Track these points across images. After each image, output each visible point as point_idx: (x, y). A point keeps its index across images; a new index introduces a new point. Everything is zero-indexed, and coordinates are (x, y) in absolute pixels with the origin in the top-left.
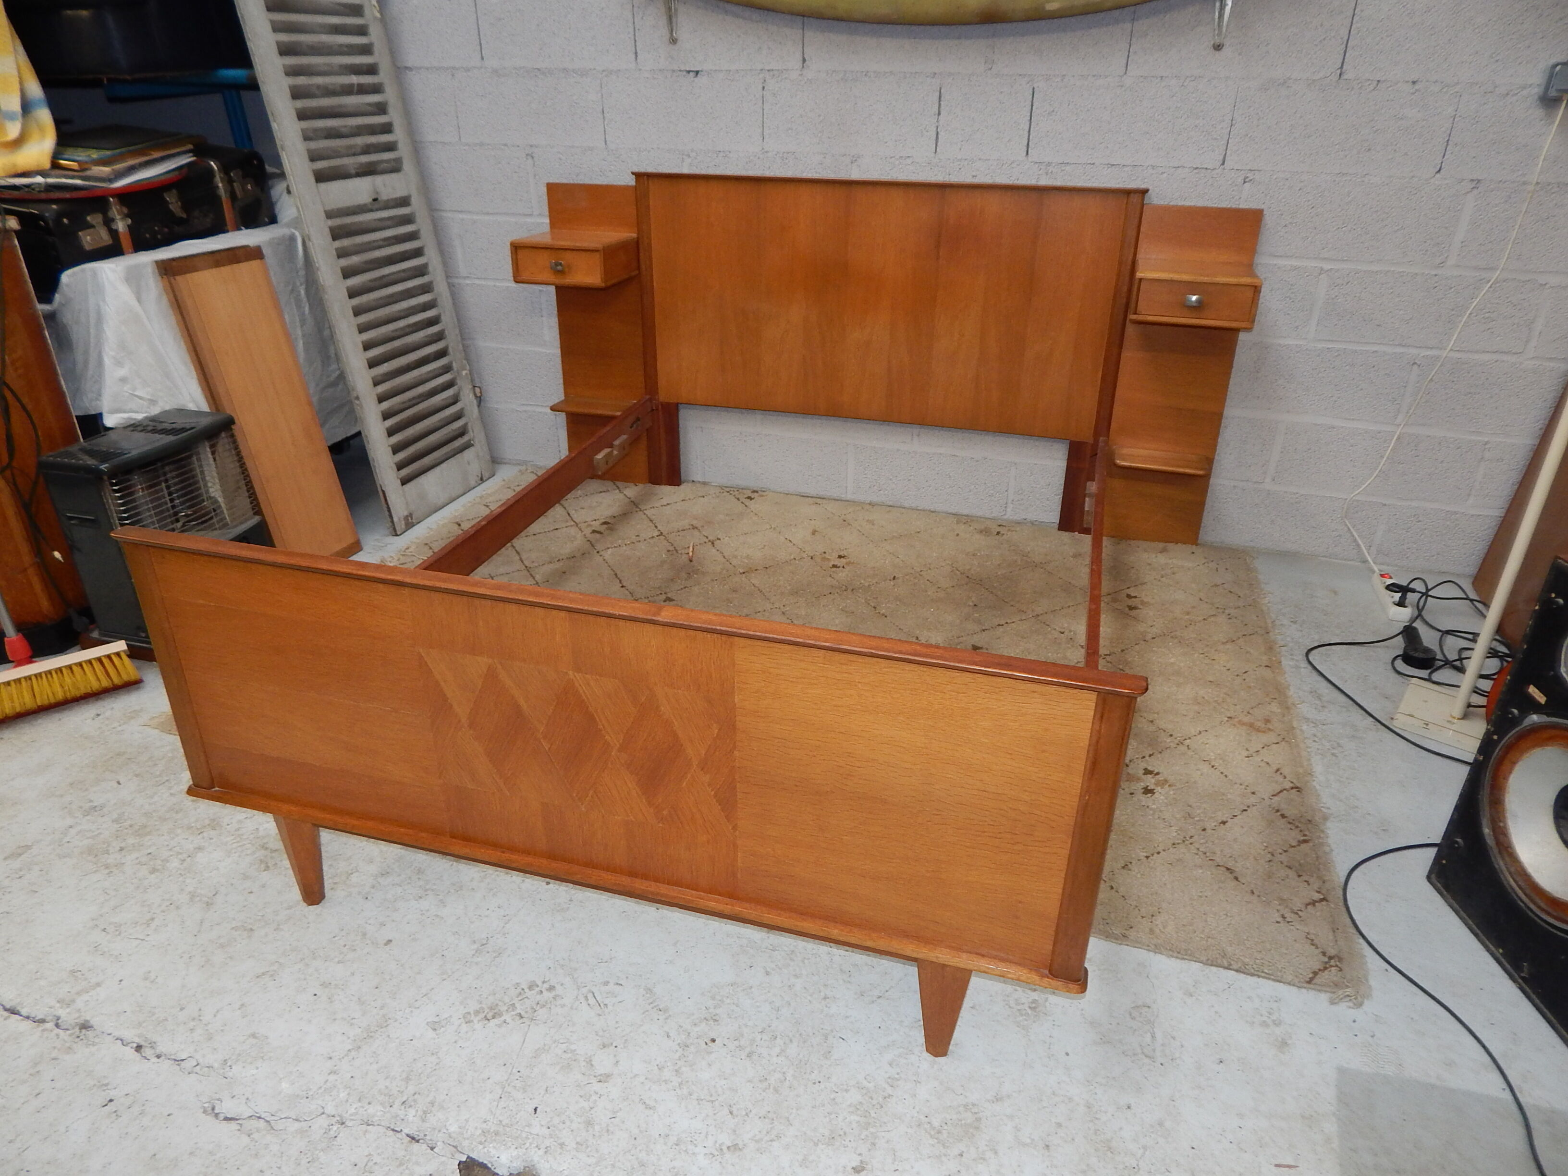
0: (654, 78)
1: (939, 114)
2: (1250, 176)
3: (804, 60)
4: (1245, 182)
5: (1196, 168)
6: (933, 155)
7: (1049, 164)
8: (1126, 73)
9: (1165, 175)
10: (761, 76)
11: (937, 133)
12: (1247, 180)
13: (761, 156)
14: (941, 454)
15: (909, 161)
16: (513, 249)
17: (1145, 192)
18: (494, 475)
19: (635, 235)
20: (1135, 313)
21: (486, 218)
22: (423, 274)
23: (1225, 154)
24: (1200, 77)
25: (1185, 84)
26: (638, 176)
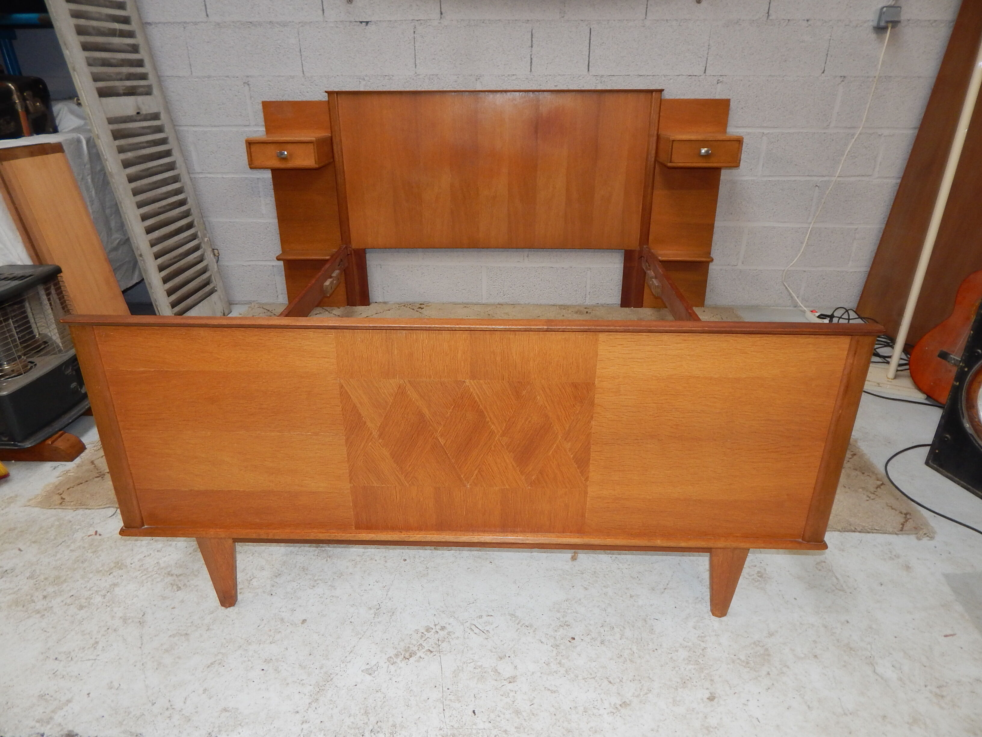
0: (337, 27)
1: (532, 47)
2: (721, 79)
3: (441, 14)
4: (718, 83)
5: (690, 76)
6: (529, 73)
7: (602, 76)
8: (646, 18)
9: (672, 80)
10: (413, 24)
11: (531, 59)
12: (719, 82)
13: (415, 78)
14: (543, 267)
15: (514, 77)
16: (248, 143)
17: (662, 91)
18: (231, 312)
19: (330, 135)
20: (671, 162)
21: (214, 129)
22: (173, 169)
23: (706, 67)
24: (689, 19)
25: (681, 24)
26: (329, 93)
